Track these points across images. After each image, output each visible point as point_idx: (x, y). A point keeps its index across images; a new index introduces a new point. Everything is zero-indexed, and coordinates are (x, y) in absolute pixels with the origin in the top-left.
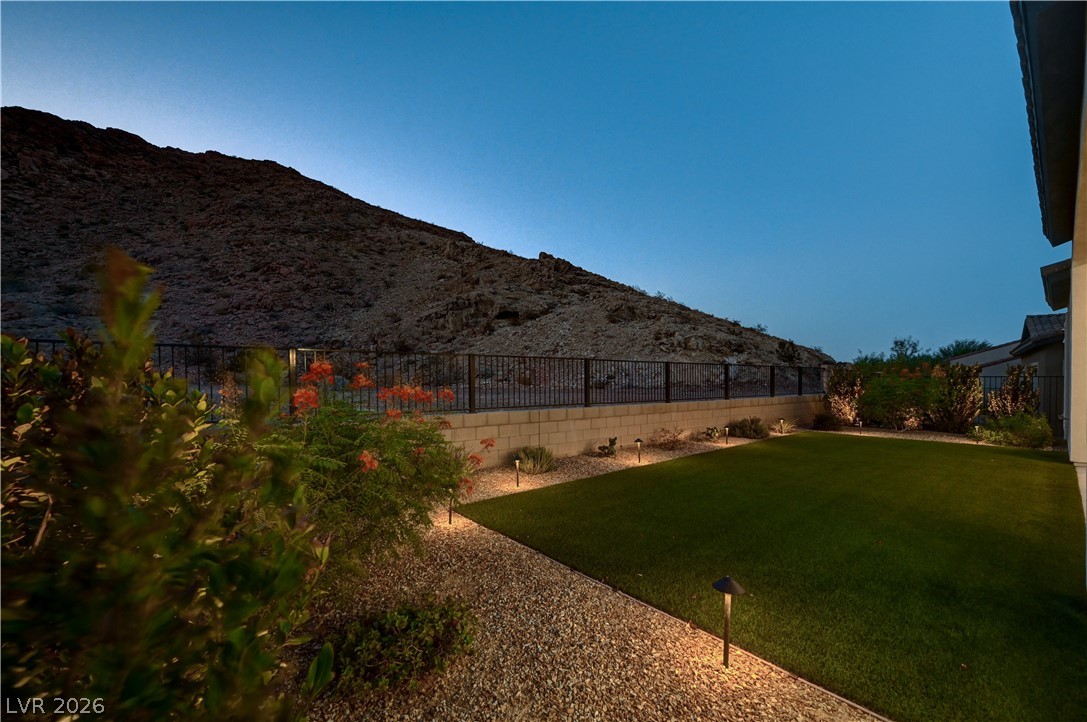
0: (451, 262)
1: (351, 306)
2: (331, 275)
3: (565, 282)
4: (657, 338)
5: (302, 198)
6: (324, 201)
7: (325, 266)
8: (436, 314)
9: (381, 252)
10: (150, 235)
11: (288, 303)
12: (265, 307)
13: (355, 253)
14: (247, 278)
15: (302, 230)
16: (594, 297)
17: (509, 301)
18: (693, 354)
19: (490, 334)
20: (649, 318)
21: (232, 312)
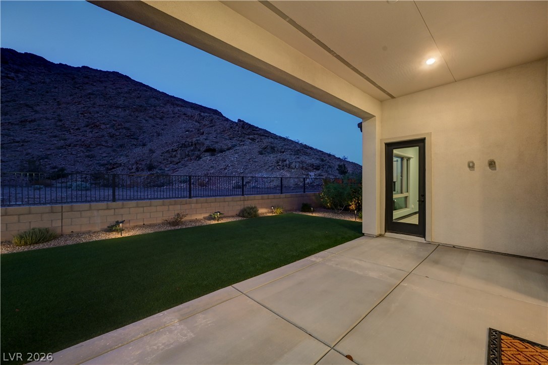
0: (196, 123)
1: (135, 145)
2: (129, 129)
3: (246, 134)
4: (278, 162)
5: (126, 91)
6: (138, 92)
7: (127, 125)
8: (172, 149)
9: (161, 119)
10: (38, 108)
11: (99, 143)
12: (85, 146)
13: (147, 118)
14: (81, 131)
15: (121, 106)
16: (258, 142)
17: (213, 143)
18: (293, 171)
19: (198, 160)
20: (281, 152)
21: (65, 148)
